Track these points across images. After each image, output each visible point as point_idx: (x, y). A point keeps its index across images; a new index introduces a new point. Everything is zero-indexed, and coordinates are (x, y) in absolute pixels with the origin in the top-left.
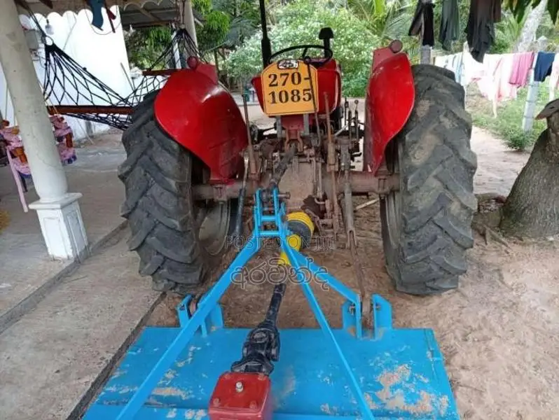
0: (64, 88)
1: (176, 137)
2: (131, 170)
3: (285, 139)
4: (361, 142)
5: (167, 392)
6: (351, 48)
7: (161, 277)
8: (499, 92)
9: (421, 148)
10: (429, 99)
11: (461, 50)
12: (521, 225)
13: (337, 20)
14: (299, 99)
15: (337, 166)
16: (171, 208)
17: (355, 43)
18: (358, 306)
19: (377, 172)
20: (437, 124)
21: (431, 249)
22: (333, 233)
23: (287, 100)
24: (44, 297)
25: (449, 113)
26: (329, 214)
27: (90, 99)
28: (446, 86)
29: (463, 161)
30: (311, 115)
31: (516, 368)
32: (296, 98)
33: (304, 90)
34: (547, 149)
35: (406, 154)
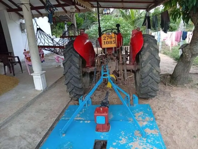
0: (41, 40)
1: (79, 53)
2: (66, 62)
3: (107, 54)
4: (128, 58)
5: (78, 119)
6: (124, 30)
7: (73, 93)
8: (172, 43)
9: (145, 56)
10: (147, 43)
11: (160, 30)
12: (177, 81)
13: (119, 21)
14: (112, 43)
15: (122, 62)
16: (77, 72)
17: (126, 28)
18: (129, 97)
19: (133, 64)
20: (149, 49)
21: (149, 83)
22: (121, 81)
23: (108, 44)
24: (36, 100)
25: (153, 47)
26: (120, 75)
27: (48, 43)
28: (152, 40)
29: (156, 59)
30: (115, 48)
31: (173, 116)
32: (111, 43)
33: (113, 41)
34: (183, 59)
35: (141, 58)
